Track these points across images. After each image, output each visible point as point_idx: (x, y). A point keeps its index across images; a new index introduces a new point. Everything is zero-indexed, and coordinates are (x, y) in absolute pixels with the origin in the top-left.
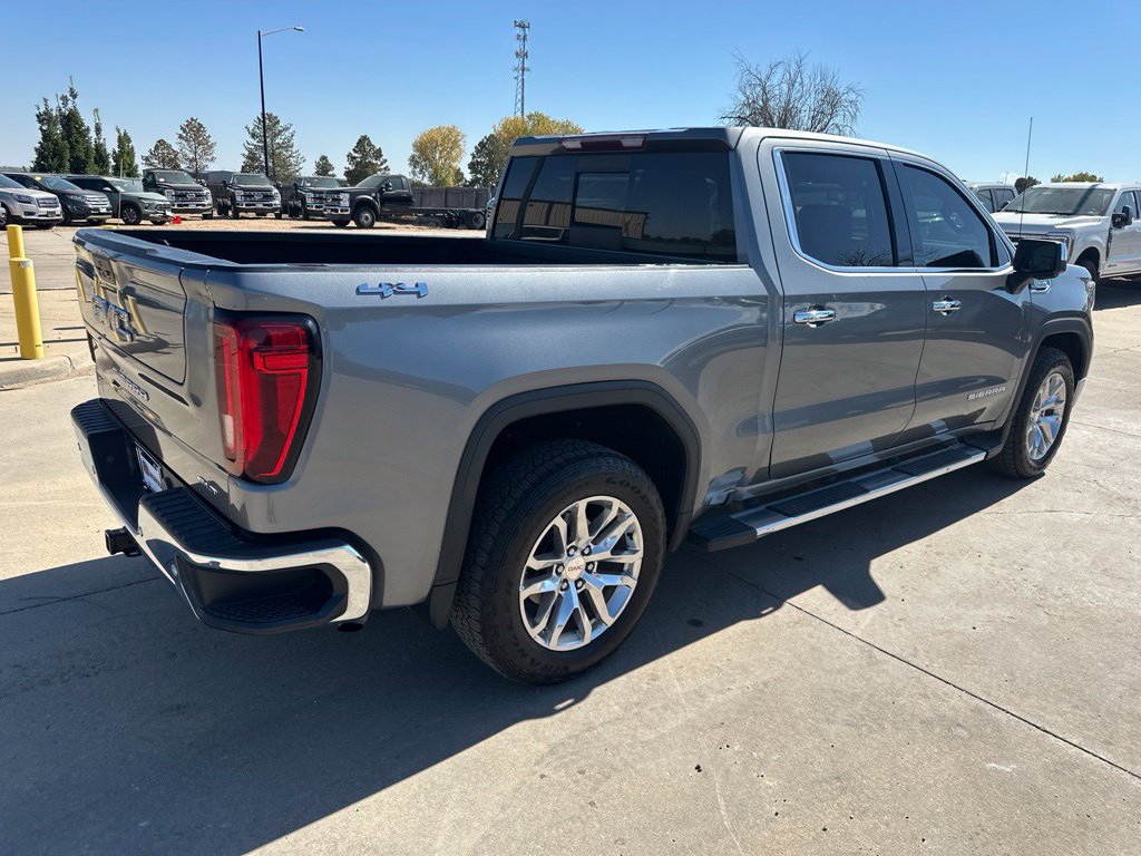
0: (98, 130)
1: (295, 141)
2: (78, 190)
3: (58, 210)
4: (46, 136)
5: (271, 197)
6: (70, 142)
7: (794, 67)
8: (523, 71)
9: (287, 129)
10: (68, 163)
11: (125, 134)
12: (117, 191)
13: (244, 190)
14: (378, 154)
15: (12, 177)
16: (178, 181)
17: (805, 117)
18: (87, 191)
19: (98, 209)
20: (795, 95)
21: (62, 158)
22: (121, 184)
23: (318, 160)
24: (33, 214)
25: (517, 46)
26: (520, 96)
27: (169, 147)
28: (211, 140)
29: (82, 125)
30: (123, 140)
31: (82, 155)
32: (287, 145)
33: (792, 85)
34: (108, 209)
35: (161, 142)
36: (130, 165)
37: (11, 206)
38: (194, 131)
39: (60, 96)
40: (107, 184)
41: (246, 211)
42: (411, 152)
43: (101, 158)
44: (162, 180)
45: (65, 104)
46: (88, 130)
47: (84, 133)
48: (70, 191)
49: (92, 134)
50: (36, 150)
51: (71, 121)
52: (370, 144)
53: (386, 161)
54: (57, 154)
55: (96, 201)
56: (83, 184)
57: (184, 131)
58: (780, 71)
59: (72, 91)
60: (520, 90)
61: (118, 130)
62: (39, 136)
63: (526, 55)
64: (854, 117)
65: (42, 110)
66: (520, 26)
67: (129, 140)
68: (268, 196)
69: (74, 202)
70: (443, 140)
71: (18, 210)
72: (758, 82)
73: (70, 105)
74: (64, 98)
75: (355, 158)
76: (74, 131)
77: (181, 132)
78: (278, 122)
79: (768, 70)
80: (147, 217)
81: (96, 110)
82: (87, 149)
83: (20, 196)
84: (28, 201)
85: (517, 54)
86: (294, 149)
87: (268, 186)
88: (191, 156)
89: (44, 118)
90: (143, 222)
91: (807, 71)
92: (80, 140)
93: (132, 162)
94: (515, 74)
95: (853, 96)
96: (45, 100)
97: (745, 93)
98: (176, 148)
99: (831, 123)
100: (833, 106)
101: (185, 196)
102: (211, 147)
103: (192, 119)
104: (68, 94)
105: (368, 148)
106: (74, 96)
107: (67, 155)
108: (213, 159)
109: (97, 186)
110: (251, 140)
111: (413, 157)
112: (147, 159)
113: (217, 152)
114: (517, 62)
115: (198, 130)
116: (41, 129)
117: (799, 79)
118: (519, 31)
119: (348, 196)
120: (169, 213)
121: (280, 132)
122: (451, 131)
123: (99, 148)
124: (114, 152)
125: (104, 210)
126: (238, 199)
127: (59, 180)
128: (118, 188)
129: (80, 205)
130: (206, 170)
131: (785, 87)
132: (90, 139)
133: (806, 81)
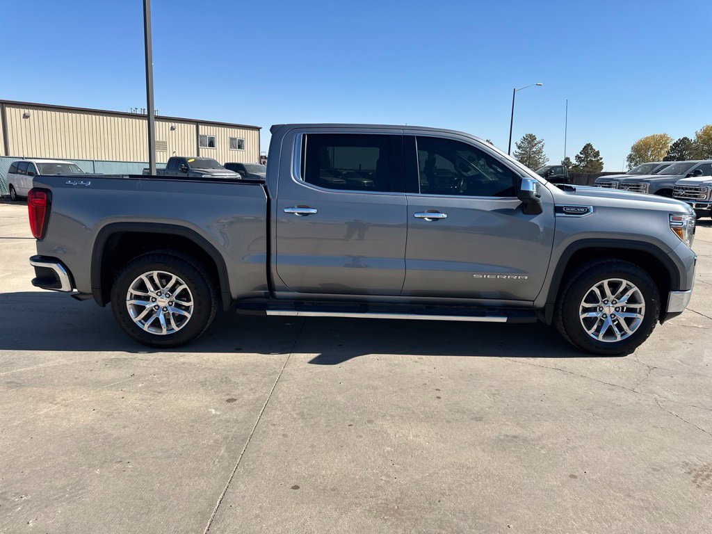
1: (544, 149)
9: (540, 142)
14: (597, 154)
23: (563, 160)
32: (540, 152)
42: (629, 152)
52: (592, 148)
53: (601, 159)
70: (655, 144)
75: (580, 157)
78: (535, 139)
86: (543, 154)
105: (590, 151)
110: (518, 150)
111: (631, 155)
121: (536, 144)
122: (662, 137)
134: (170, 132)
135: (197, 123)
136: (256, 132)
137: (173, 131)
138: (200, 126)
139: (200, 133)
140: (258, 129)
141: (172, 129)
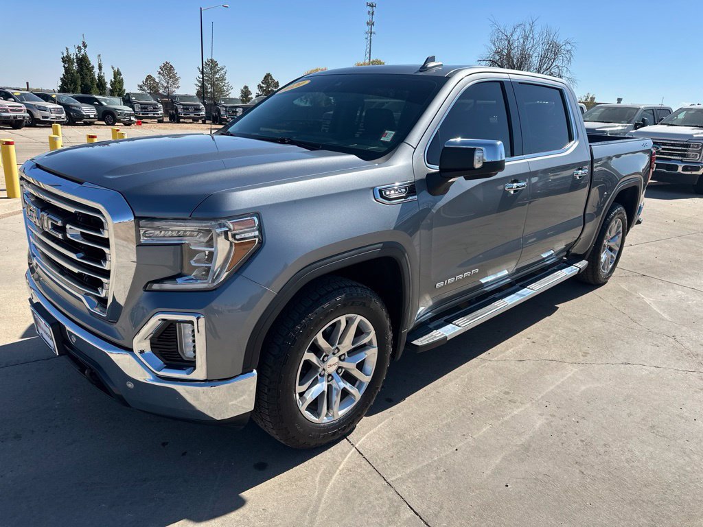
0: (100, 68)
1: (227, 76)
2: (78, 103)
3: (63, 115)
4: (67, 70)
5: (199, 110)
6: (81, 75)
7: (528, 27)
8: (371, 34)
9: (222, 69)
10: (79, 87)
11: (118, 70)
12: (102, 105)
13: (183, 105)
15: (38, 95)
16: (143, 99)
17: (535, 61)
18: (83, 104)
19: (88, 115)
20: (528, 45)
21: (76, 84)
22: (105, 100)
23: (242, 88)
24: (47, 117)
25: (368, 18)
26: (368, 50)
27: (154, 80)
28: (178, 76)
29: (90, 64)
30: (117, 74)
31: (89, 83)
32: (222, 79)
33: (526, 38)
34: (95, 115)
35: (149, 77)
36: (120, 89)
37: (34, 112)
38: (167, 70)
39: (76, 46)
40: (97, 100)
41: (184, 118)
43: (101, 84)
44: (134, 98)
45: (80, 51)
46: (93, 67)
47: (90, 69)
48: (72, 104)
49: (96, 70)
50: (61, 79)
51: (83, 61)
52: (272, 79)
54: (74, 82)
55: (88, 110)
56: (82, 100)
57: (162, 70)
58: (519, 30)
59: (84, 43)
60: (369, 46)
61: (113, 68)
62: (63, 71)
63: (373, 24)
64: (569, 61)
65: (65, 55)
66: (370, 6)
67: (120, 75)
68: (197, 109)
69: (75, 111)
71: (38, 115)
72: (505, 37)
73: (83, 52)
74: (79, 48)
75: (262, 87)
76: (85, 68)
77: (160, 70)
78: (217, 65)
79: (512, 29)
80: (119, 121)
81: (99, 56)
82: (93, 79)
83: (40, 107)
84: (44, 109)
85: (368, 23)
86: (226, 81)
87: (198, 103)
88: (165, 85)
89: (66, 60)
90: (117, 124)
91: (537, 30)
92: (88, 73)
93: (122, 87)
94: (366, 36)
95: (569, 47)
96: (67, 49)
97: (494, 44)
98: (157, 80)
99: (554, 64)
100: (556, 54)
101: (146, 108)
102: (177, 80)
103: (167, 63)
104: (81, 46)
105: (270, 81)
106: (85, 47)
107: (79, 82)
108: (178, 87)
109: (90, 101)
112: (141, 87)
113: (180, 83)
114: (367, 28)
115: (170, 70)
116: (64, 66)
117: (531, 35)
118: (369, 9)
119: (241, 109)
120: (133, 119)
121: (218, 71)
123: (100, 78)
124: (111, 81)
125: (92, 116)
126: (179, 111)
127: (68, 98)
128: (103, 103)
129: (78, 112)
130: (174, 93)
131: (521, 41)
132: (94, 73)
133: (536, 36)
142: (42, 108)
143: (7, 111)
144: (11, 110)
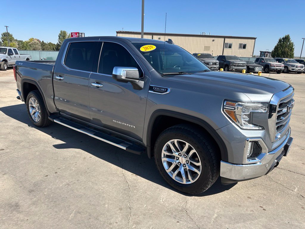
3: (303, 69)
24: (294, 70)
37: (288, 67)
134: (212, 42)
135: (225, 37)
136: (254, 40)
137: (213, 42)
138: (226, 39)
139: (225, 42)
140: (255, 39)
141: (213, 41)
142: (293, 66)
143: (274, 67)
144: (276, 66)
